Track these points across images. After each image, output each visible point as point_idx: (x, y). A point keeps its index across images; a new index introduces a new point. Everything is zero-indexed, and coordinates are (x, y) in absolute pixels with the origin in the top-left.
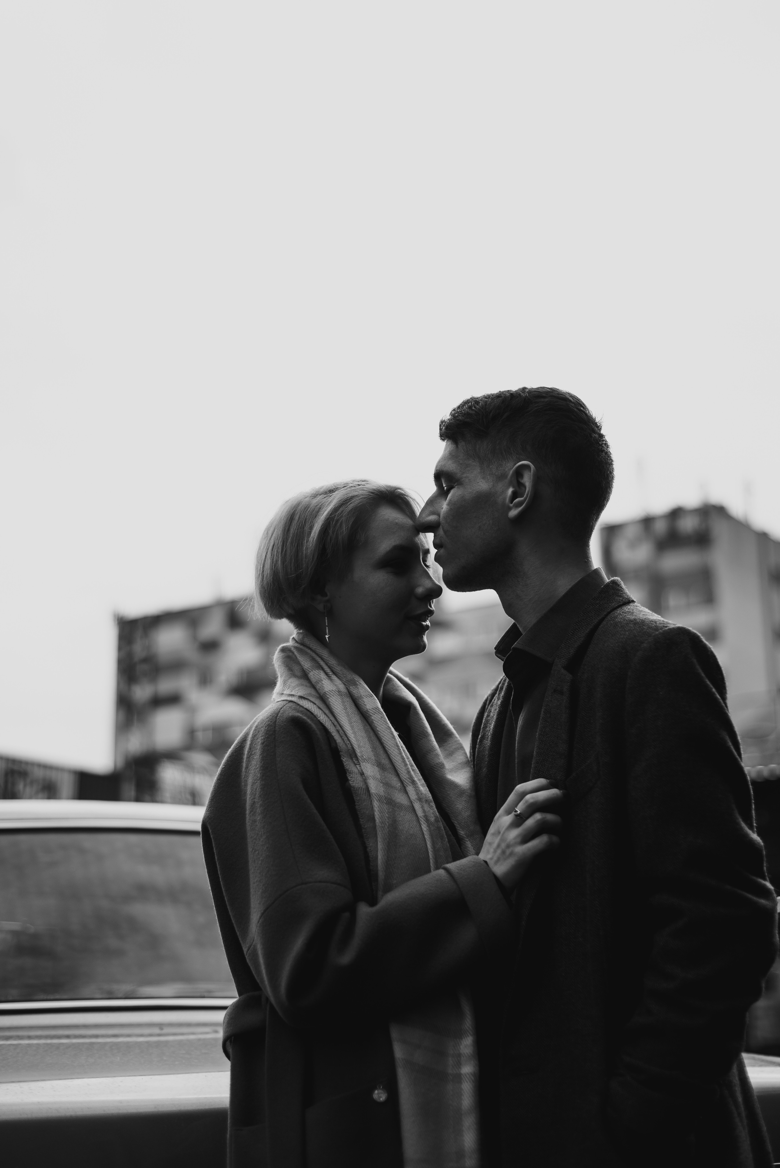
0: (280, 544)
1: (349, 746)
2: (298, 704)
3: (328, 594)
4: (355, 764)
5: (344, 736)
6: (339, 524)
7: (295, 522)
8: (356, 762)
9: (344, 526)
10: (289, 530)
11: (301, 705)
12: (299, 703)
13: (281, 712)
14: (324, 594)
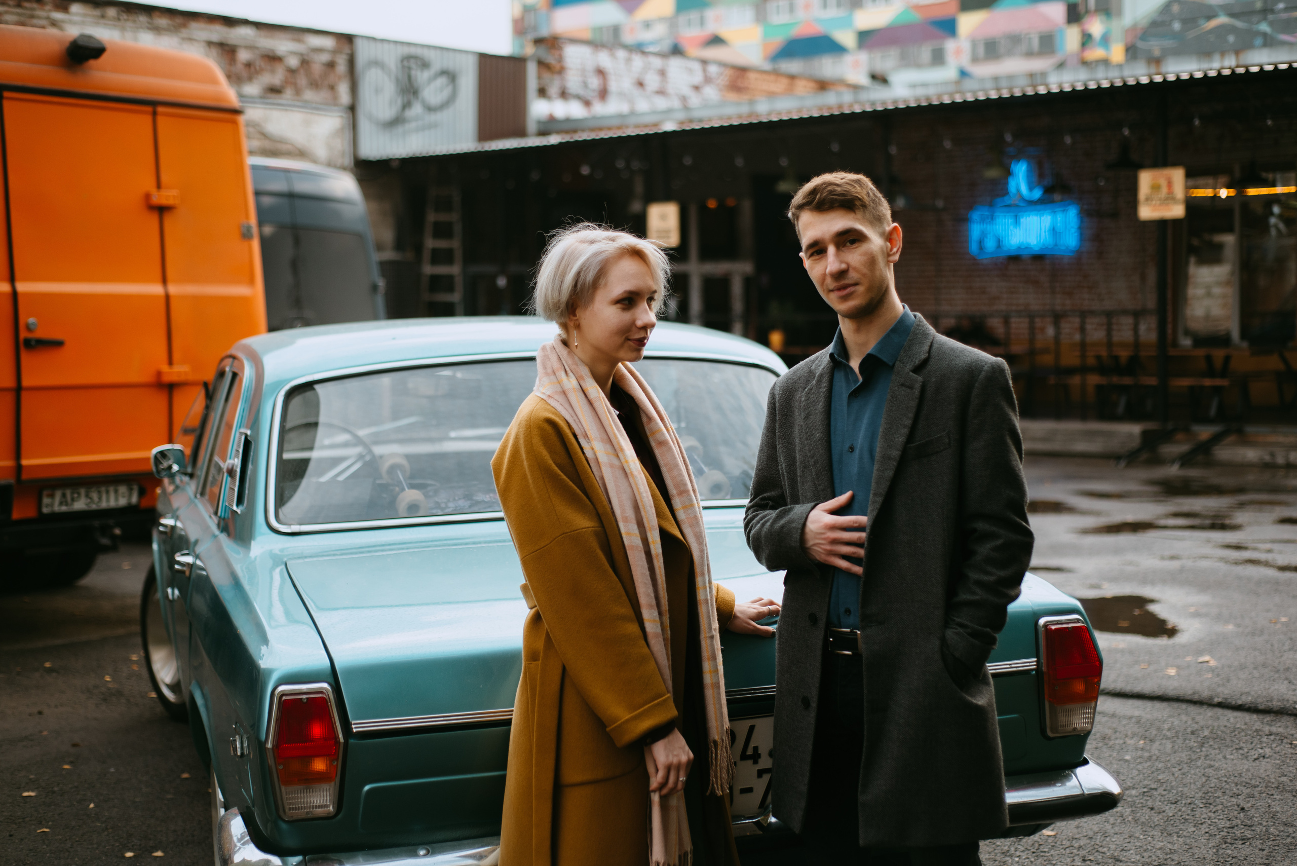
0: (553, 275)
1: (583, 431)
2: (547, 403)
3: (577, 315)
4: (588, 443)
5: (579, 423)
6: (588, 270)
7: (564, 262)
8: (588, 441)
9: (591, 272)
10: (559, 266)
11: (549, 403)
12: (548, 401)
13: (535, 411)
14: (575, 315)
